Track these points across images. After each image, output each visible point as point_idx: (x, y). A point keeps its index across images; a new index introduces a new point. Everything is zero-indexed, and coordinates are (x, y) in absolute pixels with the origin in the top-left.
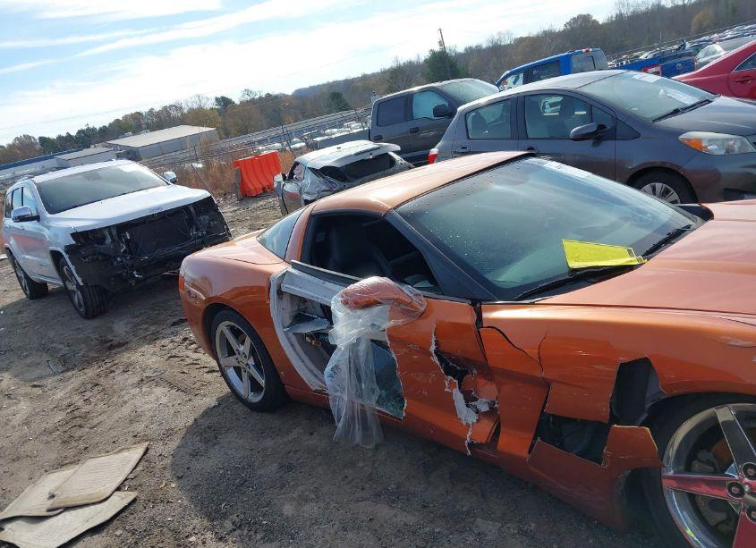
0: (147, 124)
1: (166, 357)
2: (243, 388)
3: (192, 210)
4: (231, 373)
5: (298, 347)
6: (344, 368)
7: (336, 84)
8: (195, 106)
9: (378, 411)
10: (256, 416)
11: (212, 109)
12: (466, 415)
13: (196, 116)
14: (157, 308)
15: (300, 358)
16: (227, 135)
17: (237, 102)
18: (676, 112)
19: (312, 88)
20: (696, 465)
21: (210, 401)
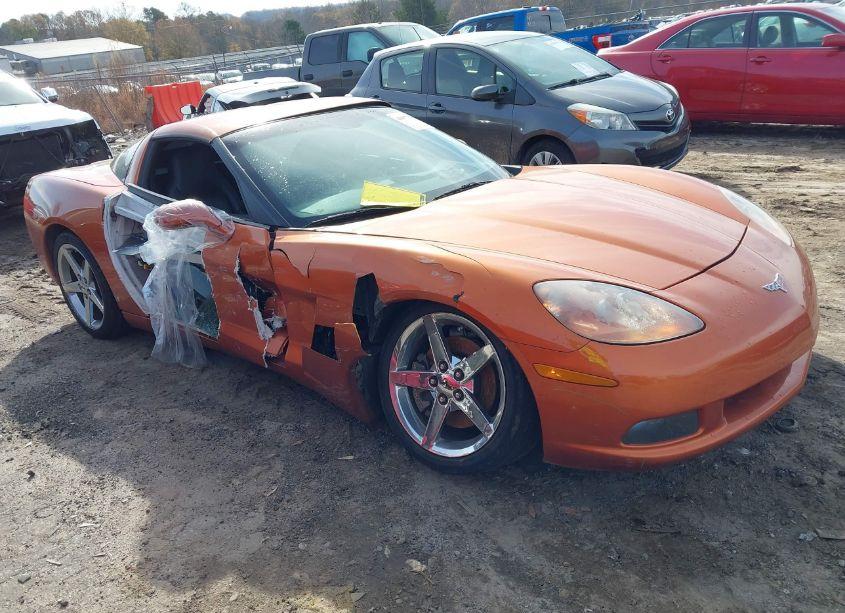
0: (54, 30)
1: (18, 287)
2: (86, 315)
3: (68, 133)
4: (75, 299)
5: (130, 270)
6: (161, 286)
7: (296, 11)
8: (117, 16)
9: (200, 333)
10: (97, 343)
11: (138, 22)
12: (265, 332)
13: (118, 29)
14: (21, 240)
15: (133, 282)
16: (156, 57)
17: (172, 17)
18: (573, 83)
19: (266, 12)
20: (415, 365)
21: (54, 328)
